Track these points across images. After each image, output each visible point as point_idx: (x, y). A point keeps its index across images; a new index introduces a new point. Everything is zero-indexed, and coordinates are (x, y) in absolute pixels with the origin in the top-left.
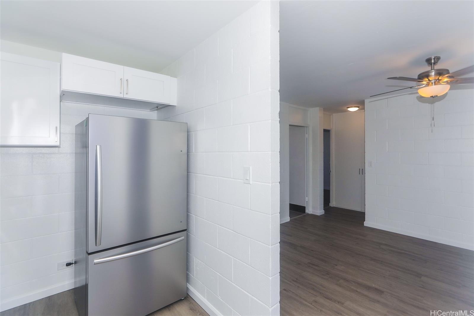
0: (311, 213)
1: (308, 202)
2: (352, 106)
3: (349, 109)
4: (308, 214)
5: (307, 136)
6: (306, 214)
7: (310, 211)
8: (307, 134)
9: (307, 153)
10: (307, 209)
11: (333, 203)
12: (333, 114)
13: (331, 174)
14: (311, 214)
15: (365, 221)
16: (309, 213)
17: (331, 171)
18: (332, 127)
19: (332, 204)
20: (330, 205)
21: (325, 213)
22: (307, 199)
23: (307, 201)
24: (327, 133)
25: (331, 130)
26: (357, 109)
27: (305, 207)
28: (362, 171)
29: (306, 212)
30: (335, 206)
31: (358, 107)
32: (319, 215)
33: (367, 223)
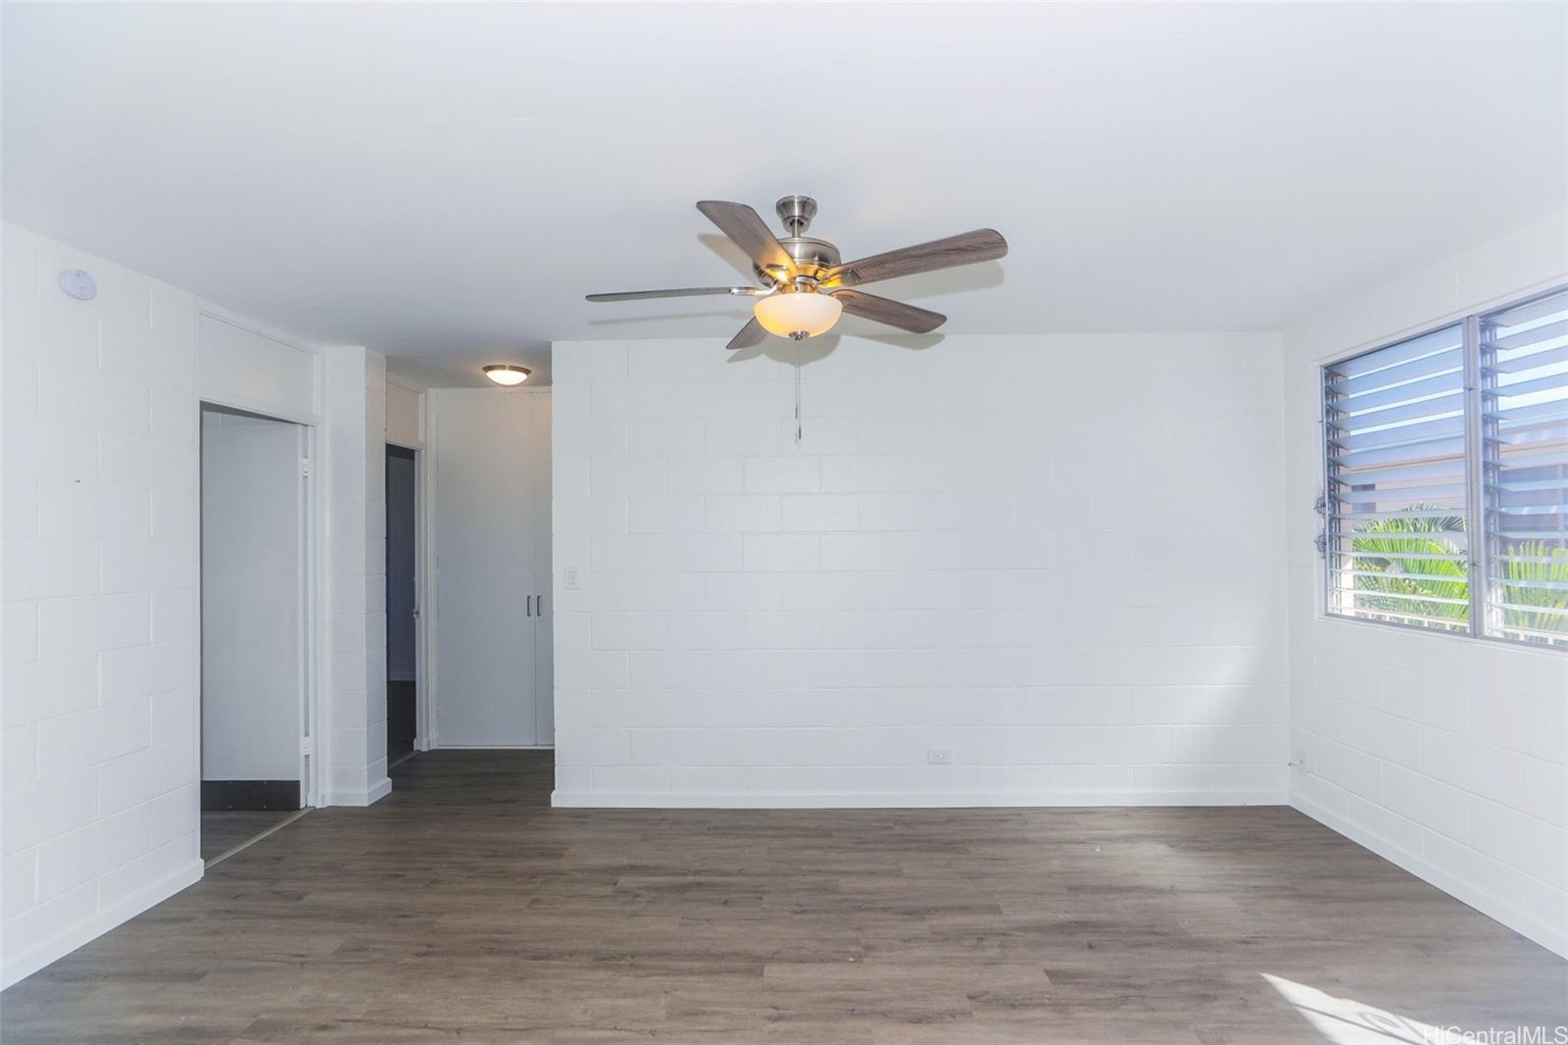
0: (328, 803)
1: (311, 759)
2: (503, 364)
3: (493, 375)
4: (316, 814)
5: (305, 464)
6: (300, 815)
7: (323, 797)
8: (306, 457)
9: (305, 539)
10: (307, 790)
11: (429, 737)
12: (429, 390)
13: (421, 624)
14: (329, 807)
15: (554, 788)
16: (318, 806)
17: (417, 613)
18: (421, 438)
19: (425, 741)
20: (416, 747)
21: (394, 788)
22: (306, 745)
23: (307, 756)
24: (400, 461)
25: (420, 451)
26: (520, 377)
27: (297, 783)
28: (539, 606)
29: (302, 806)
30: (436, 747)
31: (527, 372)
32: (366, 805)
33: (562, 797)
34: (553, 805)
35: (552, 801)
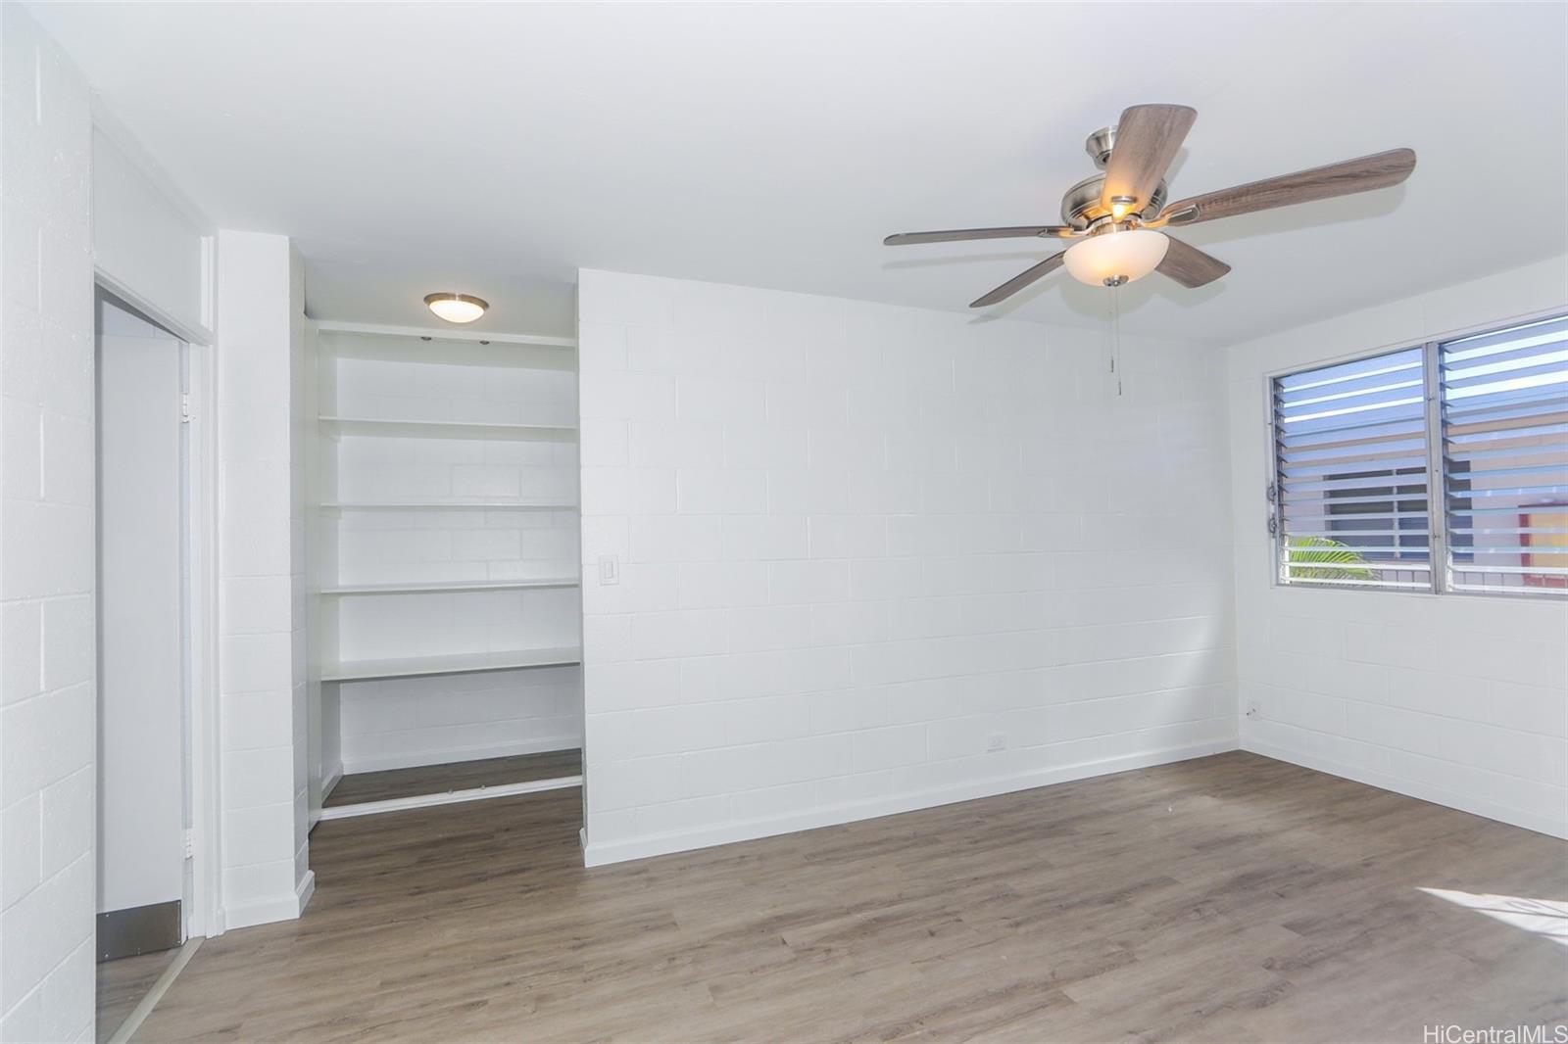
0: (228, 926)
1: (198, 862)
6: (187, 954)
8: (185, 392)
10: (193, 912)
14: (228, 932)
16: (211, 934)
23: (189, 860)
27: (175, 904)
34: (587, 866)
35: (586, 862)
